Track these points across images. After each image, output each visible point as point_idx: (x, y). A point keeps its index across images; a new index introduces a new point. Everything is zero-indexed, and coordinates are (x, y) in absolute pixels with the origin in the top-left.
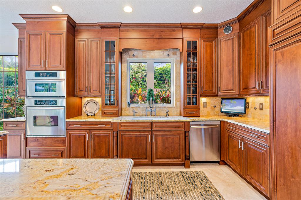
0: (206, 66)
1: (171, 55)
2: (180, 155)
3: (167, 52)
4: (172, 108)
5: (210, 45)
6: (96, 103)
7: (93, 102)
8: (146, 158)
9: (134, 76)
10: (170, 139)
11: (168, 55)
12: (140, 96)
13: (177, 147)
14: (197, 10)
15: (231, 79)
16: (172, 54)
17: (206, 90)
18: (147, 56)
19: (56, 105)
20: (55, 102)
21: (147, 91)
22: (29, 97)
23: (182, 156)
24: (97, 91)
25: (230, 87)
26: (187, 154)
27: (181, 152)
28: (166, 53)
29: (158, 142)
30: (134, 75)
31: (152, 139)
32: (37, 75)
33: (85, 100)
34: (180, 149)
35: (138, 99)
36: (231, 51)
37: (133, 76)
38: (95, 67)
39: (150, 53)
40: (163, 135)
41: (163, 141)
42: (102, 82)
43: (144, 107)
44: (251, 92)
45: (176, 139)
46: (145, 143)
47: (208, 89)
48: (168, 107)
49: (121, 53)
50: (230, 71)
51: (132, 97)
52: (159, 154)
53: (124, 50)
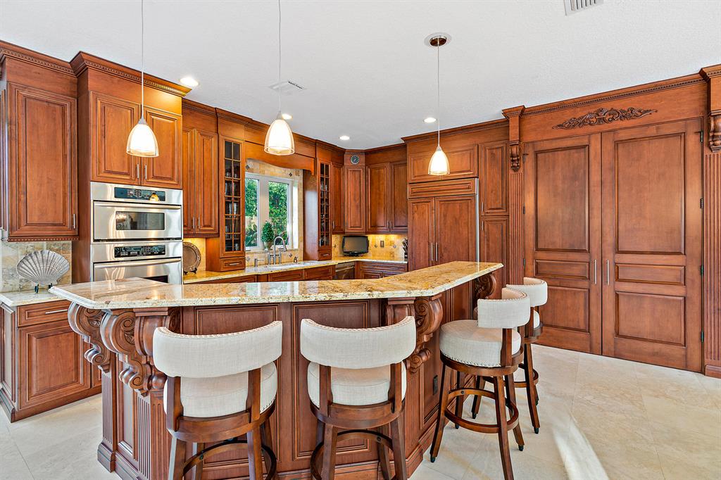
1: (294, 174)
4: (295, 250)
6: (194, 249)
7: (188, 246)
11: (291, 175)
14: (345, 138)
15: (359, 215)
18: (266, 172)
19: (164, 254)
20: (162, 251)
22: (98, 240)
24: (210, 226)
25: (358, 224)
28: (289, 171)
36: (358, 185)
39: (269, 167)
42: (219, 210)
44: (380, 231)
47: (338, 225)
50: (357, 206)
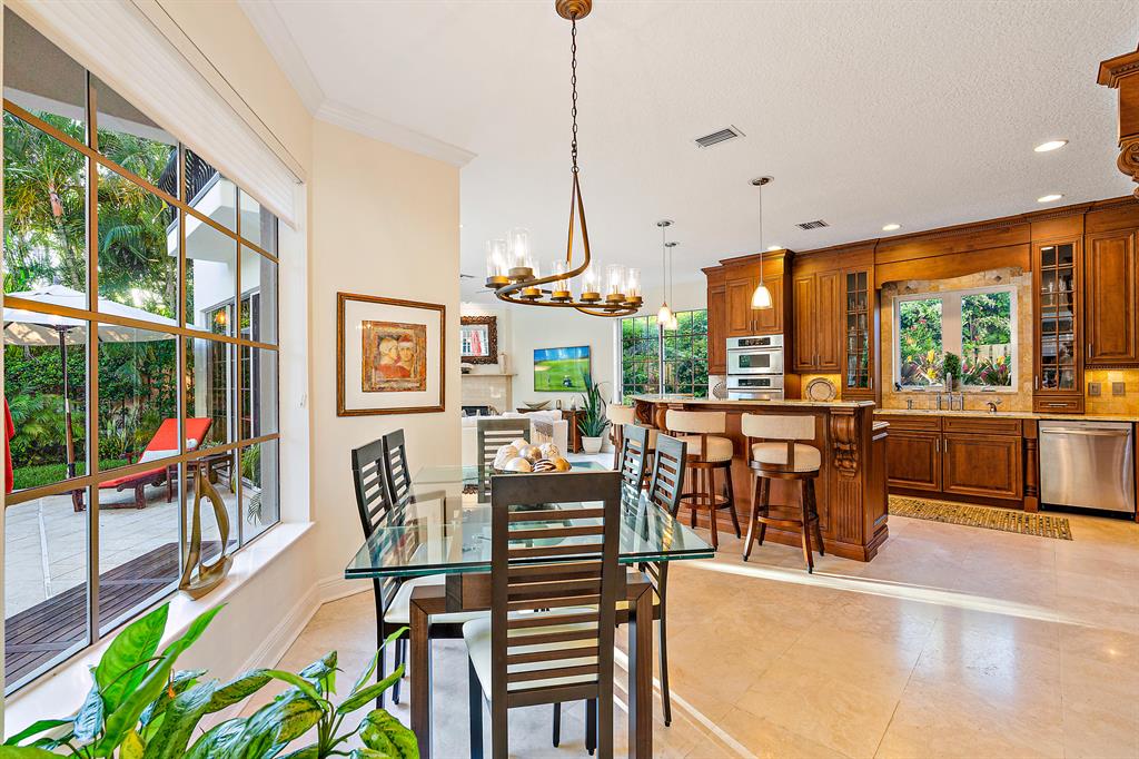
0: (1105, 297)
1: (1006, 276)
2: (1010, 484)
3: (995, 272)
4: (1009, 394)
5: (1119, 246)
6: (829, 385)
7: (823, 382)
8: (931, 482)
9: (922, 314)
10: (986, 452)
11: (999, 278)
12: (930, 370)
13: (1003, 467)
16: (1008, 276)
17: (1105, 354)
19: (769, 386)
20: (768, 382)
21: (943, 359)
22: (731, 375)
23: (1017, 486)
24: (832, 362)
26: (1030, 482)
27: (1013, 478)
29: (958, 455)
30: (920, 309)
31: (942, 449)
32: (742, 343)
33: (808, 379)
34: (1009, 472)
35: (927, 377)
37: (917, 312)
38: (828, 322)
40: (967, 443)
41: (969, 455)
42: (841, 346)
43: (935, 393)
45: (1002, 453)
46: (928, 452)
47: (1113, 350)
48: (998, 394)
49: (878, 292)
51: (905, 372)
52: (959, 476)
53: (884, 285)
